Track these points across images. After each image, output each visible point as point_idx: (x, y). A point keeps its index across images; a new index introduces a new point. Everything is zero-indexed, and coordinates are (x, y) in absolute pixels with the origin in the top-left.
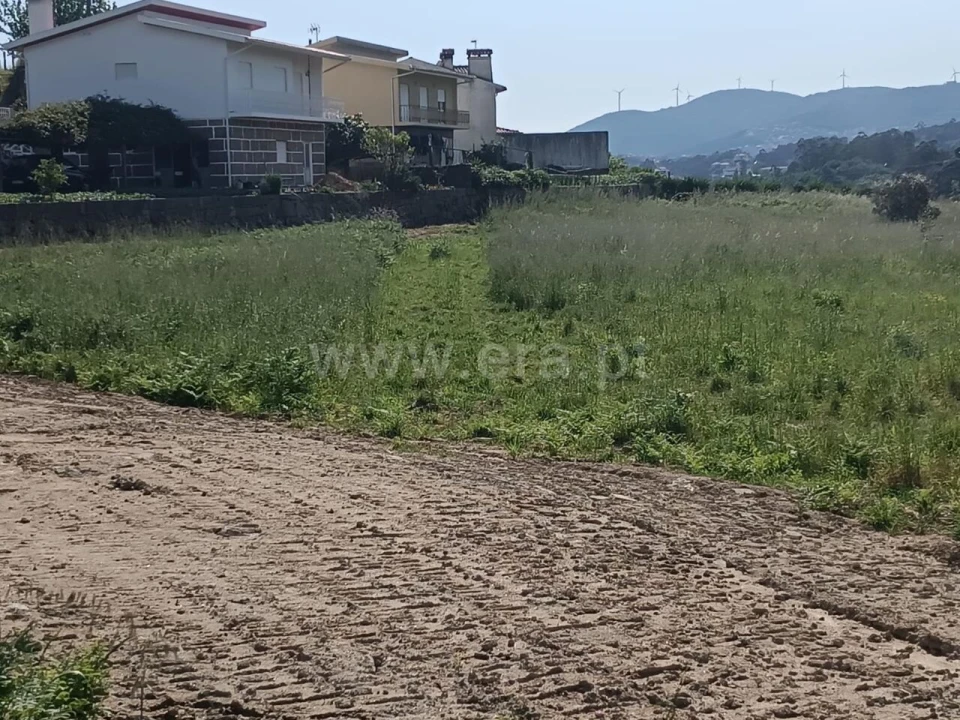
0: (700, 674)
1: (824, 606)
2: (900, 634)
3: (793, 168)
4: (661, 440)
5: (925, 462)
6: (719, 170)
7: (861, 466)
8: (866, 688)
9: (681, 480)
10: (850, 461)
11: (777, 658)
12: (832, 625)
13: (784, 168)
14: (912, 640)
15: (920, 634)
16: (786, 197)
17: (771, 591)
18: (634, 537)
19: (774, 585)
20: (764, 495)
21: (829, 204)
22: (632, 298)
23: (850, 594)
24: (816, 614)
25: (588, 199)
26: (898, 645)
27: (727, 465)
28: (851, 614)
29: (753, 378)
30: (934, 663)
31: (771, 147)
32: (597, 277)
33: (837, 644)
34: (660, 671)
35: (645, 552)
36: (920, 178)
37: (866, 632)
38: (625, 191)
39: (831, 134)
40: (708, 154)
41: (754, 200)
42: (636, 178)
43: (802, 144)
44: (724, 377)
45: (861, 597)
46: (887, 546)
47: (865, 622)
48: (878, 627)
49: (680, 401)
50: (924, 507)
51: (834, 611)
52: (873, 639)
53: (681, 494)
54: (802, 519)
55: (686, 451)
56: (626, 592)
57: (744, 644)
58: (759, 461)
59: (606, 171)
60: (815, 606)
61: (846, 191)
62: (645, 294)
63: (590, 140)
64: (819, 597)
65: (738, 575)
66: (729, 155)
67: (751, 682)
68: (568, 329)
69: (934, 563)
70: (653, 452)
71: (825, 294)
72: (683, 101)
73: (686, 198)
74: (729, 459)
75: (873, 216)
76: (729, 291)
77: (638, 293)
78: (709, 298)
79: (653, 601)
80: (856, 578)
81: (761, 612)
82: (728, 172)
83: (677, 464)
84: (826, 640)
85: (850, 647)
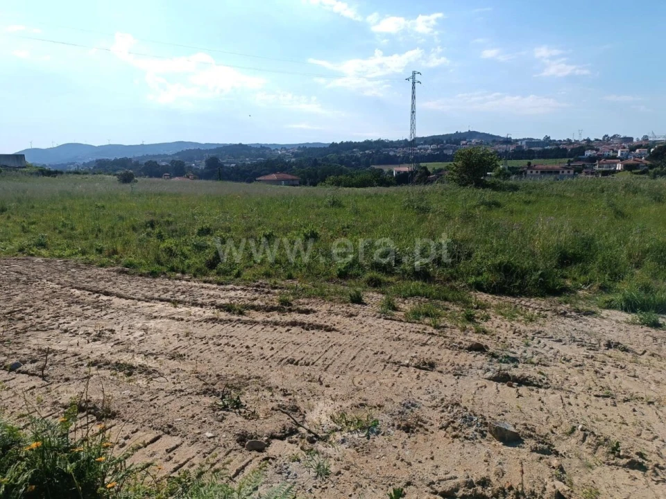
0: (29, 310)
1: (76, 288)
2: (97, 292)
3: (95, 167)
4: (35, 249)
5: (119, 248)
6: (70, 168)
7: (100, 251)
8: (83, 307)
9: (40, 259)
10: (97, 250)
11: (58, 303)
12: (77, 292)
13: (92, 168)
14: (101, 293)
15: (103, 291)
16: (90, 177)
17: (60, 286)
18: (14, 276)
19: (61, 284)
20: (67, 261)
21: (103, 178)
22: (33, 207)
23: (86, 284)
24: (73, 290)
25: (17, 176)
26: (97, 295)
27: (57, 254)
28: (84, 289)
29: (72, 229)
30: (105, 298)
31: (87, 161)
32: (19, 201)
33: (78, 297)
34: (16, 311)
35: (18, 280)
36: (131, 171)
37: (87, 293)
38: (31, 174)
39: (106, 158)
40: (66, 163)
41: (79, 177)
42: (37, 170)
43: (97, 161)
44: (62, 229)
45: (89, 284)
46: (103, 271)
47: (87, 290)
48: (91, 291)
49: (42, 237)
50: (117, 260)
51: (79, 289)
52: (89, 294)
53: (38, 263)
54: (77, 266)
55: (43, 252)
56: (7, 292)
57: (47, 301)
58: (68, 252)
59: (25, 167)
60: (73, 288)
61: (110, 174)
62: (38, 206)
63: (19, 157)
64: (74, 286)
65: (49, 283)
66: (73, 163)
67: (46, 310)
68: (9, 217)
69: (115, 274)
70: (31, 252)
71: (99, 204)
72: (55, 146)
73: (55, 176)
74: (57, 253)
75: (117, 182)
76: (67, 204)
77: (35, 205)
78: (60, 207)
79: (17, 293)
80: (89, 280)
81: (54, 292)
82: (73, 168)
83: (40, 255)
84: (75, 297)
85: (82, 297)
